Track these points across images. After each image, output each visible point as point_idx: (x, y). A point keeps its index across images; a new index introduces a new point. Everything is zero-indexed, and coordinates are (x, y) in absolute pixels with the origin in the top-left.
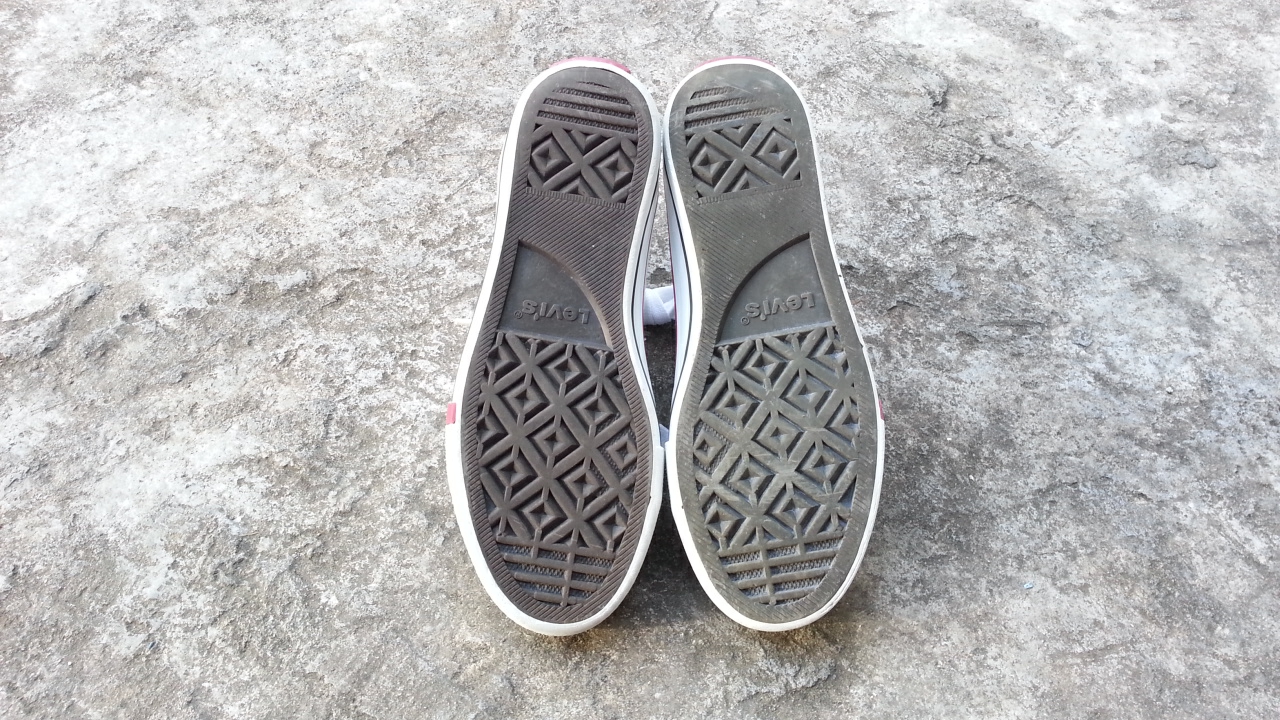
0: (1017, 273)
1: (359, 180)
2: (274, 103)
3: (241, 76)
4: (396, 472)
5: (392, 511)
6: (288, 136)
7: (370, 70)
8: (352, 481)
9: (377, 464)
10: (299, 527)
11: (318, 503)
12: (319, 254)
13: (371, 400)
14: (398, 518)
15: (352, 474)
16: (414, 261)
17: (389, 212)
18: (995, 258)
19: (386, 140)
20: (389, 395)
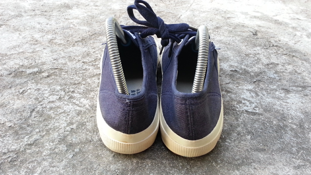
0: (296, 73)
1: (64, 47)
2: (41, 31)
3: (33, 25)
4: (57, 130)
5: (52, 144)
6: (43, 38)
7: (74, 25)
8: (37, 133)
9: (49, 127)
10: (8, 149)
11: (19, 141)
12: (45, 64)
13: (52, 105)
14: (54, 147)
15: (37, 130)
16: (78, 67)
17: (72, 54)
18: (287, 69)
19: (76, 39)
20: (60, 104)
